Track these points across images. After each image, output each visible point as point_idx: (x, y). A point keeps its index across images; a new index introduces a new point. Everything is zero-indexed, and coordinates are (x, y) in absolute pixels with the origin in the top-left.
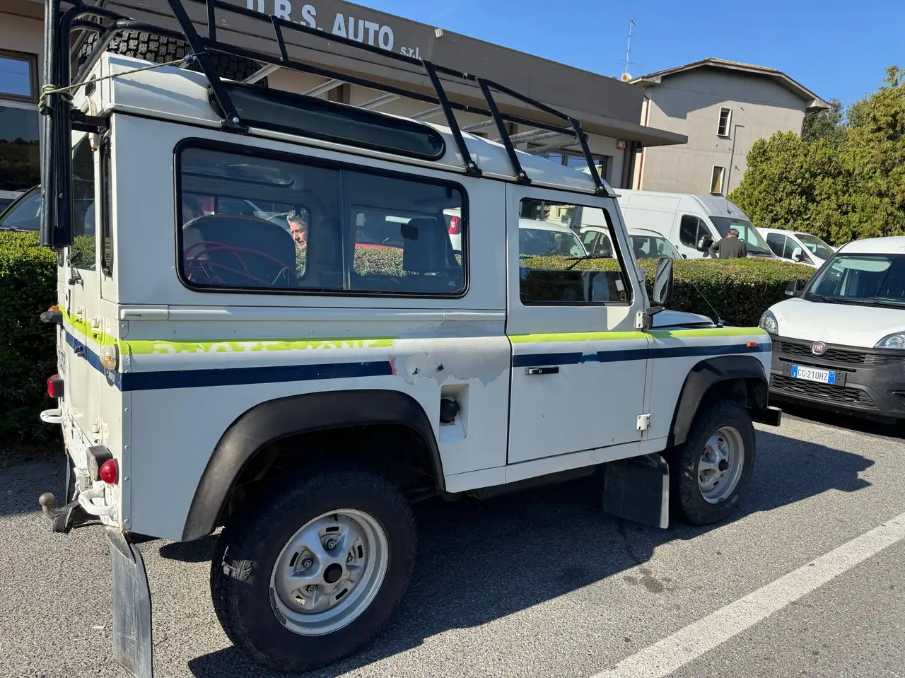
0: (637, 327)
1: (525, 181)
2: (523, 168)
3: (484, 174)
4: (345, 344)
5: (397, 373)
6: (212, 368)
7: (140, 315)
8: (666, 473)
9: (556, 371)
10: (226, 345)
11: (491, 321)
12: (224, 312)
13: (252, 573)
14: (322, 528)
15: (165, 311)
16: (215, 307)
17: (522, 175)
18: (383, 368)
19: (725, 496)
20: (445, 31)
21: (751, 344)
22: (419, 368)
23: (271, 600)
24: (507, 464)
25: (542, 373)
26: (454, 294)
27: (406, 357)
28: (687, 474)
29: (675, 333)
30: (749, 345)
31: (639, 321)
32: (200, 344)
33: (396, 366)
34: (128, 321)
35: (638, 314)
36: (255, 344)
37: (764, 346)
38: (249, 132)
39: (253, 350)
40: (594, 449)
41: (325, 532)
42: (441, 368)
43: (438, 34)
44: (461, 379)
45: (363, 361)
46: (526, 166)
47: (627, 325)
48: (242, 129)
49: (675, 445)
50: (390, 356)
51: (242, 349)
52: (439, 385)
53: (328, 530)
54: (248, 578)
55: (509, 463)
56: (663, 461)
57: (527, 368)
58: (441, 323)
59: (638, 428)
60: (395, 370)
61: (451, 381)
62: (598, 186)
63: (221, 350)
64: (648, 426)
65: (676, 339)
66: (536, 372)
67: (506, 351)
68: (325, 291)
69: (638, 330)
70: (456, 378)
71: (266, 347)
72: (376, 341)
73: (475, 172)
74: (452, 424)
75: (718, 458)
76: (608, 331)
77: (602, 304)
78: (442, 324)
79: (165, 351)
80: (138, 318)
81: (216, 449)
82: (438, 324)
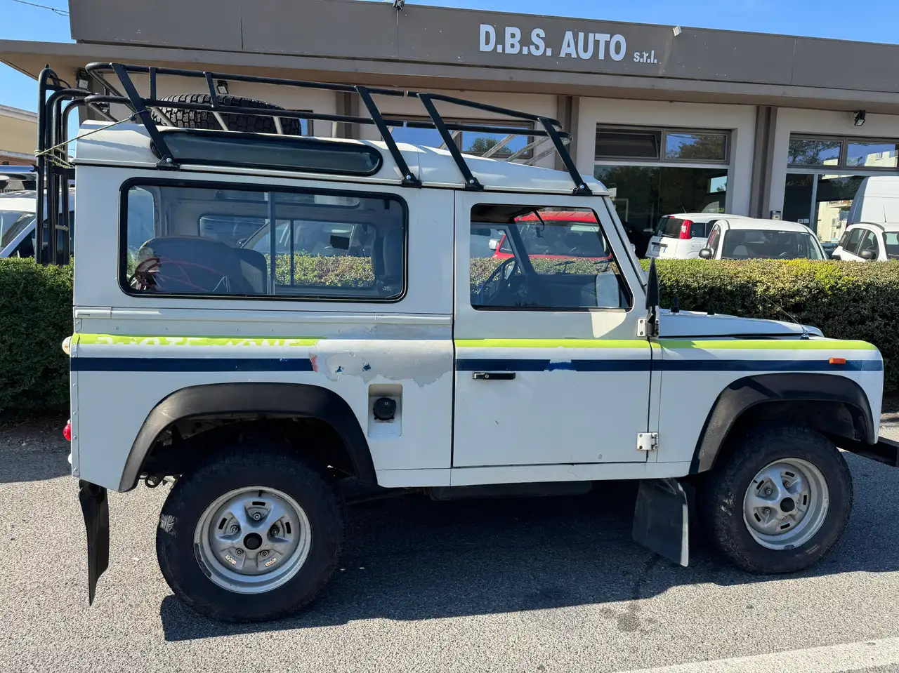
0: (639, 335)
1: (477, 187)
2: (474, 174)
3: (423, 184)
4: (265, 342)
5: (318, 370)
6: (141, 357)
7: (89, 315)
8: (685, 503)
9: (511, 377)
10: (156, 339)
11: (435, 325)
12: (157, 313)
13: (175, 527)
14: (249, 501)
15: (109, 312)
16: (149, 309)
17: (471, 181)
18: (304, 364)
19: (797, 544)
20: (682, 28)
21: (834, 359)
22: (342, 366)
23: (196, 554)
24: (452, 467)
25: (488, 379)
26: (387, 299)
27: (328, 356)
28: (723, 508)
29: (699, 344)
30: (831, 362)
31: (641, 327)
32: (135, 338)
33: (318, 363)
34: (81, 319)
35: (639, 321)
36: (181, 339)
37: (863, 363)
38: (181, 168)
39: (177, 344)
40: (573, 464)
41: (251, 505)
42: (367, 368)
43: (677, 32)
44: (392, 379)
45: (281, 358)
46: (478, 172)
47: (623, 332)
48: (176, 164)
49: (699, 471)
50: (310, 354)
51: (169, 343)
52: (366, 382)
53: (255, 503)
54: (172, 530)
55: (454, 465)
56: (681, 488)
57: (473, 372)
58: (374, 325)
59: (638, 448)
60: (316, 367)
61: (381, 381)
62: (578, 185)
63: (152, 343)
64: (652, 446)
65: (700, 350)
66: (480, 377)
67: (449, 354)
68: (248, 296)
69: (641, 338)
70: (385, 377)
71: (190, 341)
72: (298, 340)
73: (415, 183)
74: (389, 422)
75: (780, 495)
76: (595, 338)
77: (586, 310)
78: (376, 327)
79: (106, 342)
80: (87, 317)
81: (145, 422)
82: (370, 327)
